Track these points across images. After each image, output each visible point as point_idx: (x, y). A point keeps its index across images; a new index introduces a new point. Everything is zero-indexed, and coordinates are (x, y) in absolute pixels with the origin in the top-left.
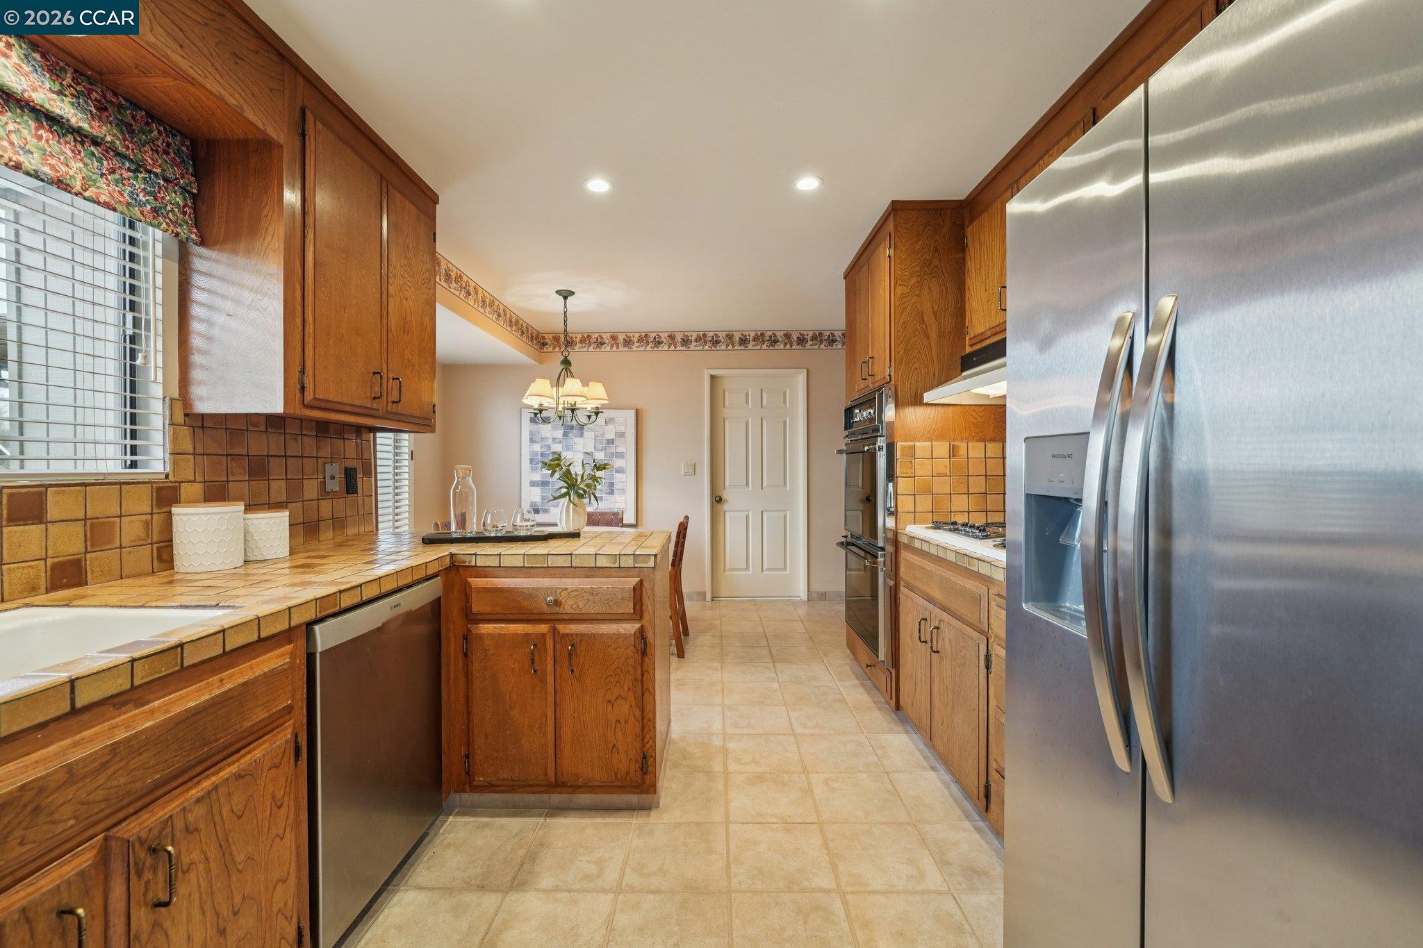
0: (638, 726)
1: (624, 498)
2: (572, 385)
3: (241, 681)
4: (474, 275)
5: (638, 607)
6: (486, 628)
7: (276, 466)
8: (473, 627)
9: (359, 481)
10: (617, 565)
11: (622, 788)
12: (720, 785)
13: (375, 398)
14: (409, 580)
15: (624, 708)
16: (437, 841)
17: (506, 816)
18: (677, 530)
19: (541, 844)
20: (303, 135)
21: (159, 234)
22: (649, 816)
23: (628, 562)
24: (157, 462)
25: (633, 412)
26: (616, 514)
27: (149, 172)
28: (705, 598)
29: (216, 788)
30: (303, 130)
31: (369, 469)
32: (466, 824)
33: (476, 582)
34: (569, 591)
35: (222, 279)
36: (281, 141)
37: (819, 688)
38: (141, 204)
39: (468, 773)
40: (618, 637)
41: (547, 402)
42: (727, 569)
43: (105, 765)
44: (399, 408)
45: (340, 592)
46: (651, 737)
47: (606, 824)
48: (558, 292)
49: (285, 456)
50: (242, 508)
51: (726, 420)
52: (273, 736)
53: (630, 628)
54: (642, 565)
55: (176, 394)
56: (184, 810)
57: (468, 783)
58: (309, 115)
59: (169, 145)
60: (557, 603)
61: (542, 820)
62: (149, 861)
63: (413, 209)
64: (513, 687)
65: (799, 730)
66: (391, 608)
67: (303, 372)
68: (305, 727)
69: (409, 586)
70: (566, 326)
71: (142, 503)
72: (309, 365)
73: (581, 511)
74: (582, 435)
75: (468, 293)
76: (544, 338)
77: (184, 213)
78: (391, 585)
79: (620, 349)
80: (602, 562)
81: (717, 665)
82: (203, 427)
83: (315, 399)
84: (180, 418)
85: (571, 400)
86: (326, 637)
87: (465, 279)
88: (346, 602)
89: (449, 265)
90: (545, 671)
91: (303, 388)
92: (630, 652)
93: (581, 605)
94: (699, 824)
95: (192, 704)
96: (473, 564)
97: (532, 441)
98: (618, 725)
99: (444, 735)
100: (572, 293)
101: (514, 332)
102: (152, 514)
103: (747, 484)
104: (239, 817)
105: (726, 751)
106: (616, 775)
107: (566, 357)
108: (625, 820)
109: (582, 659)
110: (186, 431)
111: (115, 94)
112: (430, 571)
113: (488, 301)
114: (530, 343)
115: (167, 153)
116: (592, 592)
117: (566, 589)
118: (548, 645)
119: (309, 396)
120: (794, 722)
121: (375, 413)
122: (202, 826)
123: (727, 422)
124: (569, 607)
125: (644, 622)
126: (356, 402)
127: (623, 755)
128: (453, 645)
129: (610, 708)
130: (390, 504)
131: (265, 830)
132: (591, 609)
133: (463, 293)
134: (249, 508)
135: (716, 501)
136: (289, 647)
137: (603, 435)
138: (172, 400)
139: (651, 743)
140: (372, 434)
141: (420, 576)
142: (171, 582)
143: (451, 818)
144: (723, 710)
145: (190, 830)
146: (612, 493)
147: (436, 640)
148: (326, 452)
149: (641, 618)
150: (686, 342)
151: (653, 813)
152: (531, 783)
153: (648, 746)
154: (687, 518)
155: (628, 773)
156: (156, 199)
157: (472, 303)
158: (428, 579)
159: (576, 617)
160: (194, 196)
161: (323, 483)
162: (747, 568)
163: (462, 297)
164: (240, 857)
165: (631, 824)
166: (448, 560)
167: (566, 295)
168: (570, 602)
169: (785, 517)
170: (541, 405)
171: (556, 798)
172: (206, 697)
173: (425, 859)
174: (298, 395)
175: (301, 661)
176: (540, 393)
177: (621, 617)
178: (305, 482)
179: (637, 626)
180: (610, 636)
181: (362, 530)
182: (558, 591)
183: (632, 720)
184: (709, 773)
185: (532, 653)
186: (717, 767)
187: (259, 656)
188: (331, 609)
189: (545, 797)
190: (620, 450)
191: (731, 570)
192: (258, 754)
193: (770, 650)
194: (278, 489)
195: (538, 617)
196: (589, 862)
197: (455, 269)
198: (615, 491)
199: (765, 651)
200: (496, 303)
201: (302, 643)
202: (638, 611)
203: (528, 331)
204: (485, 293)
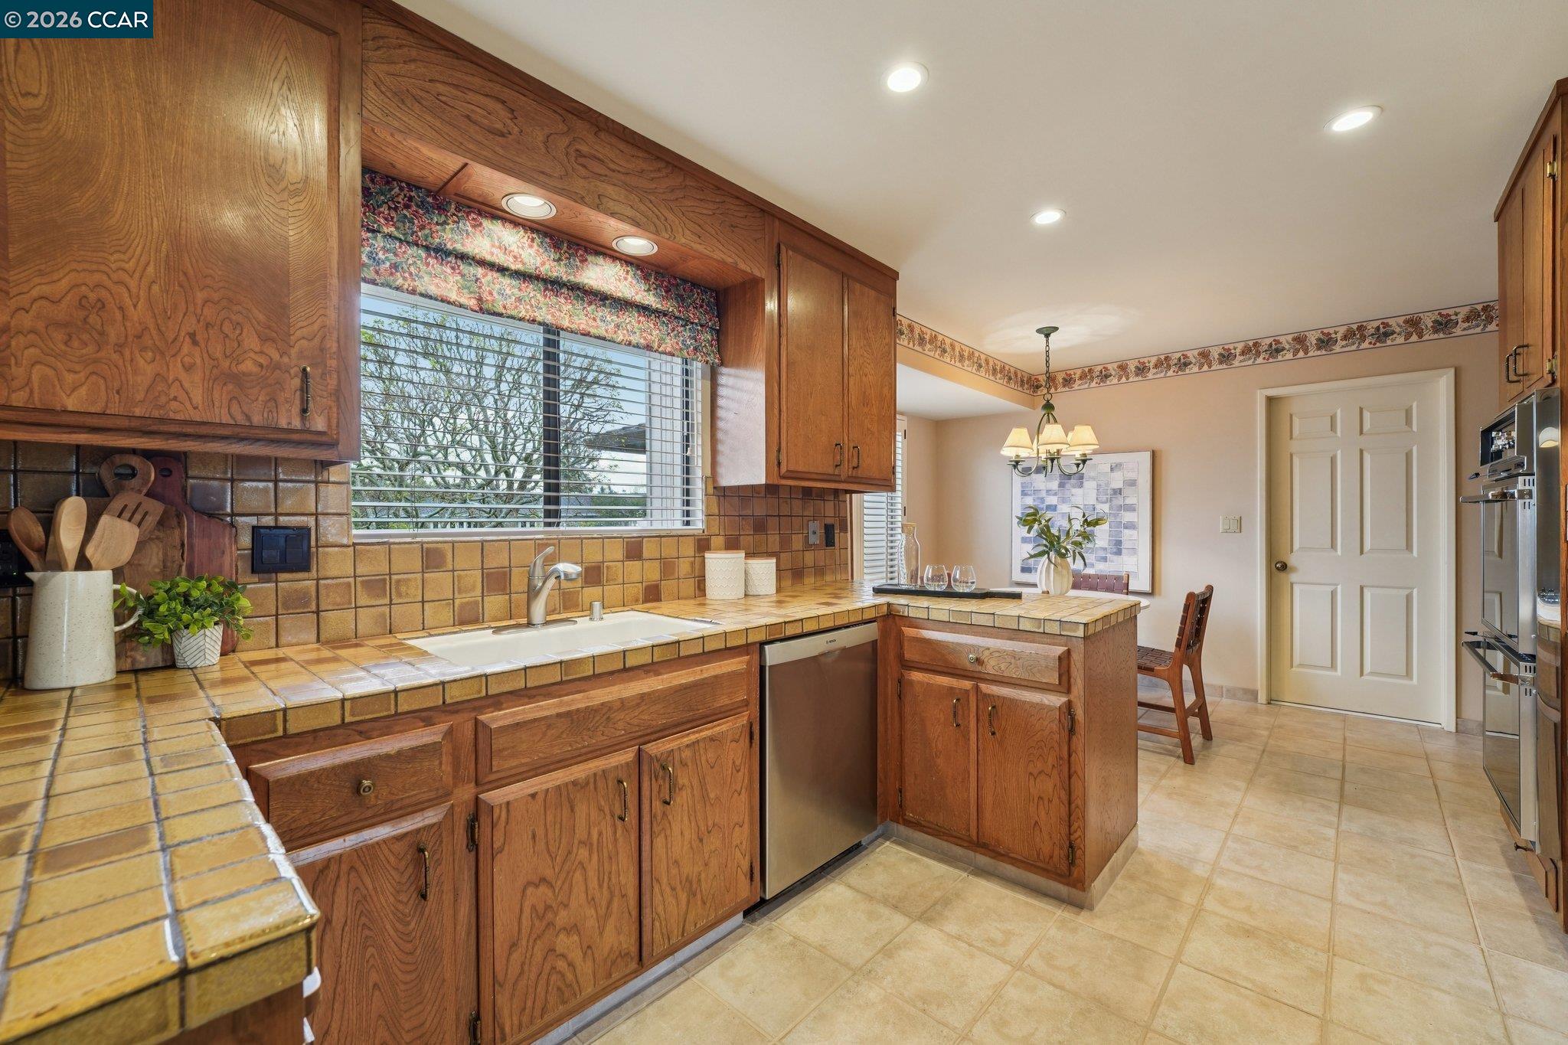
0: (1064, 811)
1: (1135, 559)
2: (1052, 432)
3: (713, 674)
4: (948, 332)
5: (1065, 678)
6: (916, 676)
7: (772, 523)
8: (906, 673)
9: (836, 536)
10: (1041, 630)
11: (1045, 872)
12: (1184, 920)
13: (837, 466)
14: (845, 621)
15: (1048, 786)
16: (872, 857)
17: (934, 858)
18: (1184, 602)
19: (957, 895)
20: (779, 265)
21: (699, 365)
22: (1078, 914)
23: (1055, 629)
24: (699, 524)
25: (1147, 455)
26: (1118, 578)
27: (692, 323)
28: (1256, 699)
29: (698, 741)
30: (779, 261)
31: (844, 525)
32: (898, 852)
33: (909, 632)
34: (991, 650)
35: (732, 388)
36: (763, 277)
37: (1413, 856)
38: (688, 347)
39: (901, 806)
40: (1041, 707)
41: (1024, 453)
42: (1296, 661)
43: (638, 705)
44: (860, 473)
45: (785, 623)
46: (1079, 827)
47: (1027, 903)
48: (1039, 331)
49: (779, 516)
50: (743, 555)
51: (1294, 457)
52: (735, 719)
53: (1056, 700)
54: (1069, 634)
55: (709, 475)
56: (679, 748)
57: (900, 817)
58: (783, 248)
59: (703, 300)
60: (978, 661)
61: (965, 875)
62: (661, 773)
63: (873, 293)
64: (939, 736)
65: (1342, 896)
66: (827, 642)
67: (779, 451)
68: (758, 719)
69: (847, 627)
70: (1048, 367)
71: (688, 549)
72: (783, 445)
73: (1065, 572)
74: (1081, 486)
75: (944, 351)
76: (1038, 380)
77: (712, 346)
78: (830, 624)
79: (1131, 380)
80: (1025, 625)
81: (1242, 785)
82: (724, 496)
83: (788, 471)
84: (711, 490)
85: (1053, 449)
86: (775, 654)
87: (940, 338)
88: (790, 631)
89: (923, 329)
90: (968, 727)
91: (779, 463)
92: (1055, 726)
93: (1003, 667)
94: (1137, 947)
95: (684, 681)
96: (906, 614)
97: (1024, 494)
98: (1041, 802)
99: (879, 766)
100: (1056, 329)
101: (998, 380)
102: (695, 557)
103: (1333, 546)
104: (712, 768)
105: (1208, 885)
106: (1038, 855)
107: (1048, 401)
108: (1049, 907)
109: (1003, 723)
110: (714, 499)
111: (675, 278)
112: (867, 616)
113: (966, 354)
114: (1020, 389)
115: (702, 307)
116: (1014, 655)
117: (989, 649)
118: (971, 702)
119: (784, 469)
120: (1339, 885)
121: (837, 478)
122: (690, 764)
123: (1296, 461)
124: (991, 667)
125: (1072, 697)
126: (820, 470)
127: (1046, 837)
128: (890, 686)
129: (1032, 781)
130: (884, 556)
131: (728, 783)
132: (1013, 673)
133: (938, 352)
134: (748, 556)
135: (1278, 569)
136: (746, 658)
137: (1107, 484)
138: (706, 477)
139: (1079, 833)
140: (848, 495)
141: (856, 620)
142: (704, 604)
143: (888, 843)
144: (1226, 839)
145: (684, 764)
146: (1119, 552)
147: (873, 679)
148: (809, 512)
149: (1069, 691)
150: (1226, 357)
151: (1085, 914)
152: (954, 834)
153: (1076, 835)
154: (1210, 589)
155: (1051, 857)
156: (696, 341)
157: (948, 360)
158: (865, 623)
159: (997, 679)
160: (718, 331)
161: (807, 537)
162: (1333, 666)
163: (937, 356)
164: (712, 795)
165: (1055, 913)
166: (885, 608)
167: (1047, 332)
168: (992, 662)
169: (1409, 599)
170: (1017, 456)
171: (983, 860)
172: (692, 679)
173: (859, 867)
174: (776, 468)
175: (756, 670)
176: (1018, 443)
177: (1045, 687)
178: (793, 536)
179: (1064, 699)
180: (1033, 705)
181: (838, 577)
182: (981, 650)
183: (1056, 801)
184: (1174, 901)
185: (955, 706)
186: (1189, 897)
187: (726, 659)
188: (778, 634)
189: (971, 854)
190: (1128, 501)
191: (1301, 665)
192: (724, 728)
193: (1342, 789)
194: (774, 540)
195: (962, 673)
196: (998, 929)
197: (929, 332)
198: (1124, 551)
199: (1334, 786)
200: (977, 354)
201: (756, 657)
202: (1065, 683)
203: (1016, 376)
204: (963, 347)
